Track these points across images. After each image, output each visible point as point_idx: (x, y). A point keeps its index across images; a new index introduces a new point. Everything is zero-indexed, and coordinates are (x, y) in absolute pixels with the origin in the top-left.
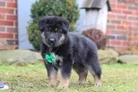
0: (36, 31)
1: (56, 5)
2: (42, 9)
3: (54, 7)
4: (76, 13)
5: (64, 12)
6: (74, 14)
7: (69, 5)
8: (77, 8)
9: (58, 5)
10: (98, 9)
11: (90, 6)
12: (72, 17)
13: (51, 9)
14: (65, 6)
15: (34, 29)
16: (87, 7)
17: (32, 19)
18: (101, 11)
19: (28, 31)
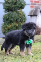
0: (5, 28)
1: (14, 15)
2: (7, 17)
3: (13, 16)
4: (24, 18)
5: (18, 18)
6: (23, 19)
7: (21, 15)
8: (24, 16)
9: (15, 15)
10: (36, 15)
11: (32, 14)
12: (22, 21)
13: (12, 17)
14: (19, 15)
15: (4, 27)
16: (31, 15)
17: (4, 23)
18: (38, 16)
19: (2, 29)
